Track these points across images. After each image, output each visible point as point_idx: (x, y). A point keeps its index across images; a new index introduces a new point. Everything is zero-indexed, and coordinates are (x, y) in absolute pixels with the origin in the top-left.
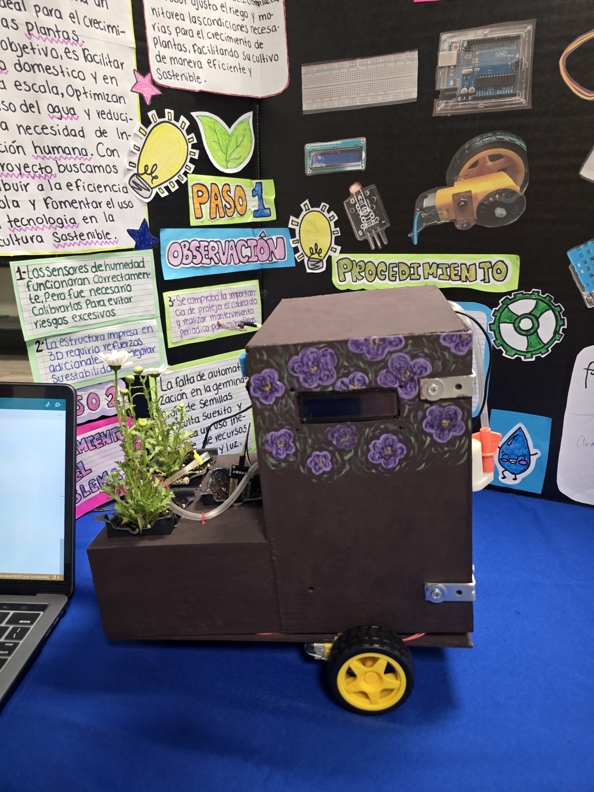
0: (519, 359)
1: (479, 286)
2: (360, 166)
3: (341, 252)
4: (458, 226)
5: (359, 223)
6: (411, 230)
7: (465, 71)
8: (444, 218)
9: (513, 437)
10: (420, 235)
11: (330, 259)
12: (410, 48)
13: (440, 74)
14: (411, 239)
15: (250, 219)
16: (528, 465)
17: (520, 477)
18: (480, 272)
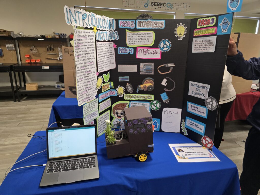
1: (148, 99)
2: (128, 81)
3: (125, 94)
4: (144, 90)
5: (128, 89)
6: (137, 91)
7: (144, 68)
8: (142, 89)
9: (155, 122)
10: (138, 91)
11: (123, 95)
12: (136, 65)
13: (140, 68)
14: (137, 92)
15: (109, 88)
16: (157, 126)
17: (156, 129)
18: (148, 97)
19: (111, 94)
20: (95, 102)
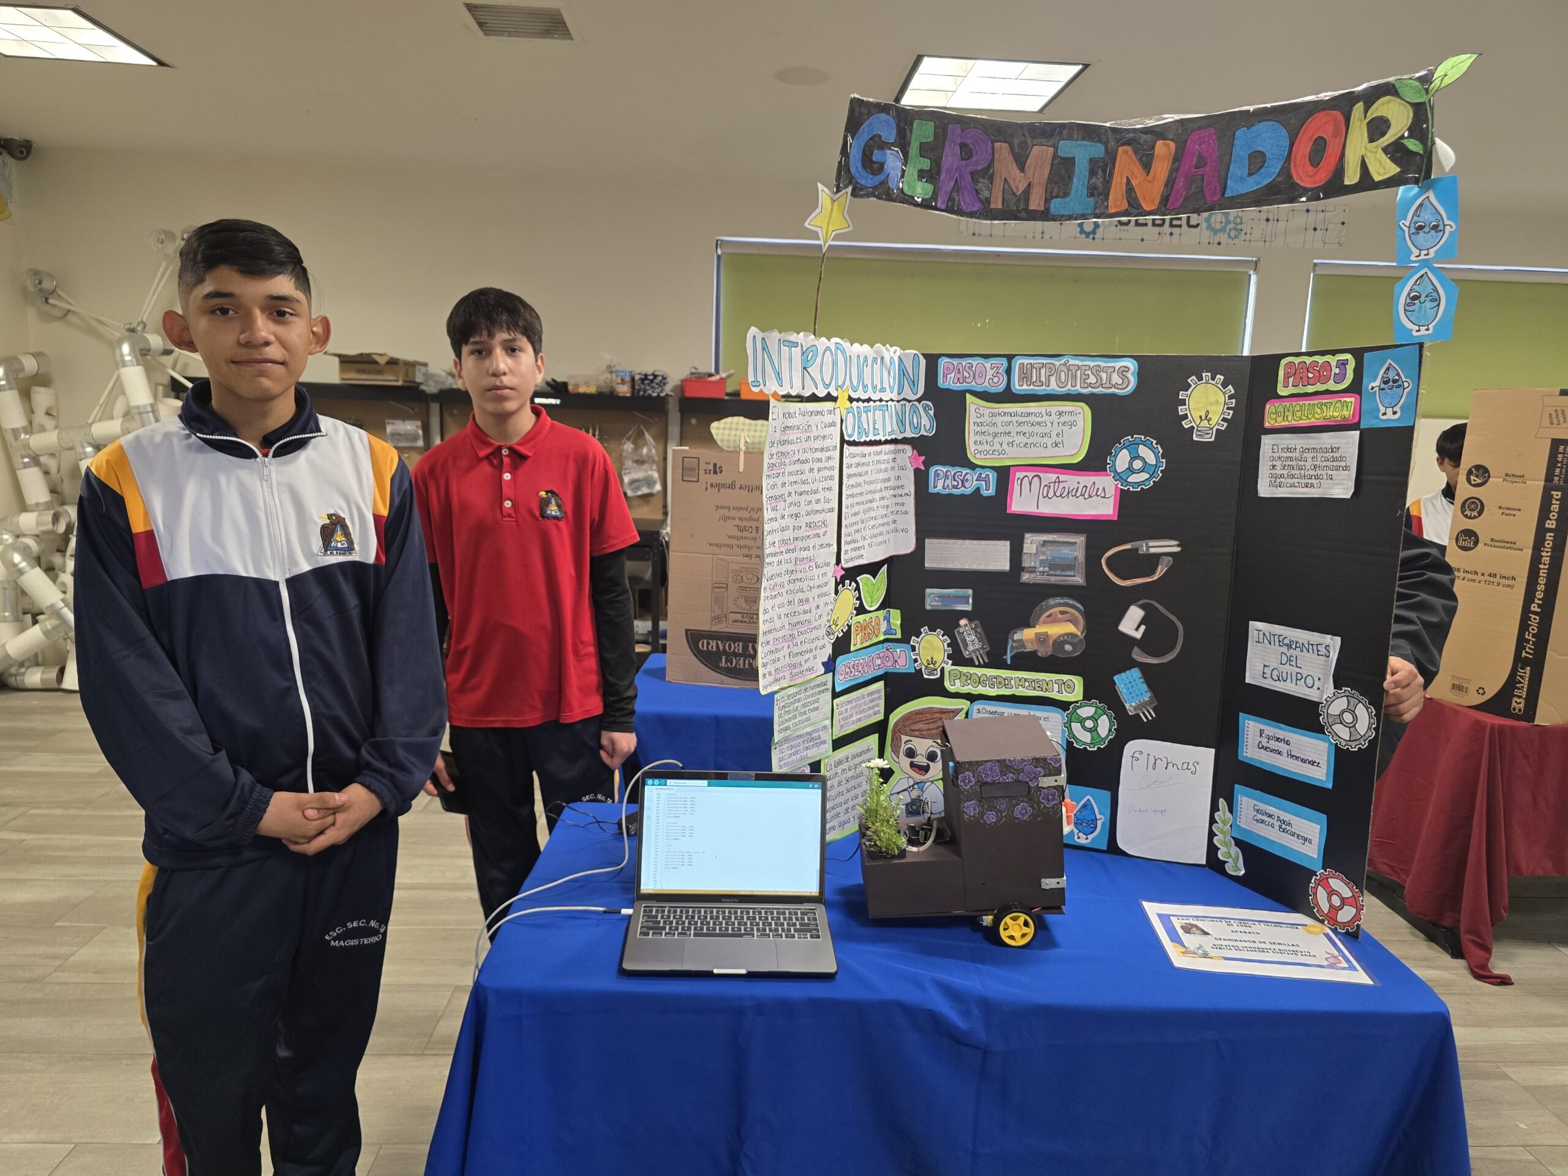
0: (1085, 748)
1: (1055, 695)
2: (969, 608)
3: (952, 665)
4: (1039, 654)
5: (966, 645)
6: (1005, 654)
7: (1041, 558)
8: (1029, 648)
9: (1084, 806)
10: (1012, 658)
11: (942, 670)
12: (1005, 539)
13: (1024, 557)
14: (1005, 660)
15: (882, 637)
16: (1095, 827)
17: (1091, 837)
18: (1056, 686)
19: (890, 664)
20: (818, 686)
